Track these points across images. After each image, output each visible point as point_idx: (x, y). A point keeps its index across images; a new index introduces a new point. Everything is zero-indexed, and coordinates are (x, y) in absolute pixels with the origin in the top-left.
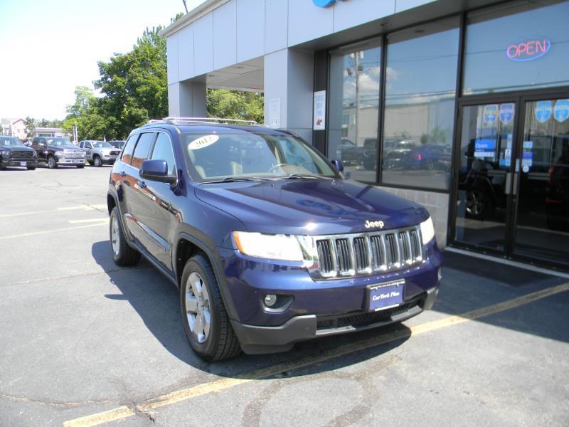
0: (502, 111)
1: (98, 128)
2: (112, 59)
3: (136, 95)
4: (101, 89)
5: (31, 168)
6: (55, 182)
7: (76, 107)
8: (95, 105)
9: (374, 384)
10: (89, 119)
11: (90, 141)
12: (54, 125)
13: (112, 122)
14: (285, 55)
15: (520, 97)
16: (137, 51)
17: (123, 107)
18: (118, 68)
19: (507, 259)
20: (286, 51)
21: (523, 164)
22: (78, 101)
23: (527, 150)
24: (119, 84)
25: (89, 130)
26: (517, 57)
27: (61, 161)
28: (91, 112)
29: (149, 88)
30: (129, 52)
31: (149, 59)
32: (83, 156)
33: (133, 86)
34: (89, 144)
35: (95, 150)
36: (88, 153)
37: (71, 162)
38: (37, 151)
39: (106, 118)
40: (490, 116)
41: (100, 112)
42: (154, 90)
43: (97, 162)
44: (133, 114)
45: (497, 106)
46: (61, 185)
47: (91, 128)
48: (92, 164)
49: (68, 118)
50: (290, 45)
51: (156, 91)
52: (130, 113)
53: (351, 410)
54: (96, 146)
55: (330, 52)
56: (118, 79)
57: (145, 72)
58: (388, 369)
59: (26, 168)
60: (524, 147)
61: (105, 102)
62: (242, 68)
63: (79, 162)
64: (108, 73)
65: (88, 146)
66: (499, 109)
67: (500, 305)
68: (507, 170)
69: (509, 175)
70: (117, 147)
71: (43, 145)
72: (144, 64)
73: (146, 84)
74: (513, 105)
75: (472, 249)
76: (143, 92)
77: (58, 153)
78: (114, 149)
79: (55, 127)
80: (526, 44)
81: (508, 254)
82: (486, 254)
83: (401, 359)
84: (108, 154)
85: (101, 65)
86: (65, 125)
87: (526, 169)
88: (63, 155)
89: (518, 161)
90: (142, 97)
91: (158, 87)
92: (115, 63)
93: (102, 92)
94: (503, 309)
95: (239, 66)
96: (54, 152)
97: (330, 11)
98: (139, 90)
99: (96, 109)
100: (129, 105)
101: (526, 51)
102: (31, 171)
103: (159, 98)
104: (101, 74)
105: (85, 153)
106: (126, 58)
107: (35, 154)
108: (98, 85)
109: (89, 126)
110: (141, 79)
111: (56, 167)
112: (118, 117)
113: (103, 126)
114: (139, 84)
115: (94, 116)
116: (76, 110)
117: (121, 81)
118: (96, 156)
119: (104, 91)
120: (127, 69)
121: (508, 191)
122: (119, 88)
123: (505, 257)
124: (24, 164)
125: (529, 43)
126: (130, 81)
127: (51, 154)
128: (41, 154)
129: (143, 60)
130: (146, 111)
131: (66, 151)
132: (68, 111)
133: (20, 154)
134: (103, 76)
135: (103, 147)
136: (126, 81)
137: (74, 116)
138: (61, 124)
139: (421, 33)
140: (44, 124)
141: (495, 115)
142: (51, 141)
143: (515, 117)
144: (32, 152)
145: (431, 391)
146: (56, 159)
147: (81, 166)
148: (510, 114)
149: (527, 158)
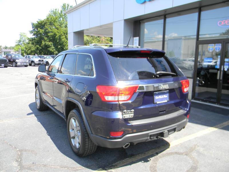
0: (216, 47)
1: (32, 50)
2: (37, 22)
3: (48, 37)
4: (33, 34)
5: (5, 67)
6: (19, 73)
7: (20, 41)
8: (30, 41)
9: (194, 157)
10: (28, 46)
11: (30, 56)
12: (10, 48)
13: (38, 48)
14: (123, 23)
15: (224, 42)
16: (48, 19)
17: (42, 42)
18: (40, 25)
19: (218, 104)
20: (123, 21)
21: (225, 68)
22: (21, 38)
23: (226, 62)
24: (41, 32)
25: (28, 51)
26: (222, 26)
27: (18, 64)
28: (29, 43)
29: (53, 34)
30: (45, 19)
31: (53, 22)
32: (27, 62)
33: (46, 33)
34: (30, 57)
35: (32, 59)
36: (29, 61)
37: (23, 64)
38: (8, 59)
39: (35, 46)
40: (211, 49)
41: (33, 44)
42: (55, 35)
43: (33, 64)
44: (47, 44)
45: (214, 44)
46: (22, 74)
47: (29, 50)
48: (30, 65)
49: (16, 45)
50: (125, 19)
51: (56, 35)
52: (45, 44)
53: (190, 167)
54: (32, 58)
55: (141, 22)
56: (40, 30)
57: (52, 27)
58: (196, 150)
59: (3, 67)
60: (225, 61)
61: (35, 39)
62: (102, 27)
63: (26, 64)
64: (36, 27)
65: (29, 57)
66: (215, 46)
67: (224, 123)
68: (218, 69)
69: (219, 72)
70: (41, 58)
71: (10, 57)
72: (51, 24)
73: (52, 32)
74: (221, 44)
75: (203, 100)
76: (51, 35)
77: (17, 61)
78: (39, 59)
79: (10, 49)
80: (226, 20)
81: (218, 102)
82: (209, 103)
83: (199, 146)
84: (38, 61)
85: (33, 24)
86: (15, 48)
87: (226, 70)
88: (19, 61)
89: (222, 67)
90: (50, 38)
91: (57, 33)
92: (39, 23)
93: (33, 35)
94: (226, 125)
95: (101, 26)
96: (15, 60)
97: (143, 5)
98: (49, 34)
99: (31, 42)
100: (45, 41)
101: (226, 23)
102: (6, 68)
103: (57, 38)
104: (33, 28)
105: (28, 60)
106: (43, 21)
107: (8, 61)
108: (31, 32)
109: (28, 49)
110: (50, 30)
111: (16, 66)
112: (40, 45)
113: (34, 49)
114: (49, 32)
115: (30, 45)
116: (20, 42)
117: (41, 31)
118: (32, 62)
119: (34, 35)
120: (44, 26)
121: (218, 78)
122: (40, 34)
123: (217, 104)
124: (3, 65)
125: (227, 20)
126: (45, 31)
127: (14, 61)
128: (10, 61)
129: (50, 22)
130: (52, 43)
131: (20, 60)
132: (16, 42)
133: (1, 61)
134: (34, 28)
135: (35, 58)
136: (43, 31)
137: (19, 45)
138: (13, 48)
139: (180, 15)
140: (6, 48)
141: (213, 48)
142: (14, 55)
143: (221, 49)
144: (6, 60)
145: (217, 159)
146: (16, 63)
147: (26, 66)
148: (219, 48)
149: (226, 65)
